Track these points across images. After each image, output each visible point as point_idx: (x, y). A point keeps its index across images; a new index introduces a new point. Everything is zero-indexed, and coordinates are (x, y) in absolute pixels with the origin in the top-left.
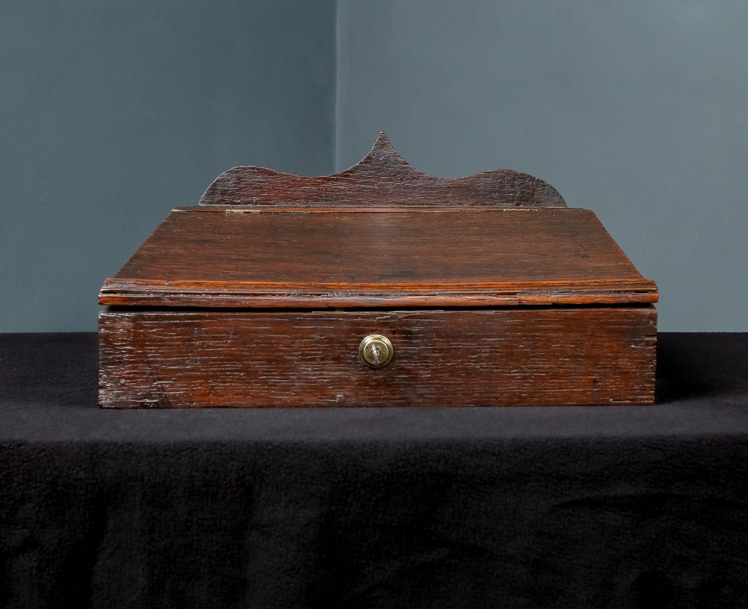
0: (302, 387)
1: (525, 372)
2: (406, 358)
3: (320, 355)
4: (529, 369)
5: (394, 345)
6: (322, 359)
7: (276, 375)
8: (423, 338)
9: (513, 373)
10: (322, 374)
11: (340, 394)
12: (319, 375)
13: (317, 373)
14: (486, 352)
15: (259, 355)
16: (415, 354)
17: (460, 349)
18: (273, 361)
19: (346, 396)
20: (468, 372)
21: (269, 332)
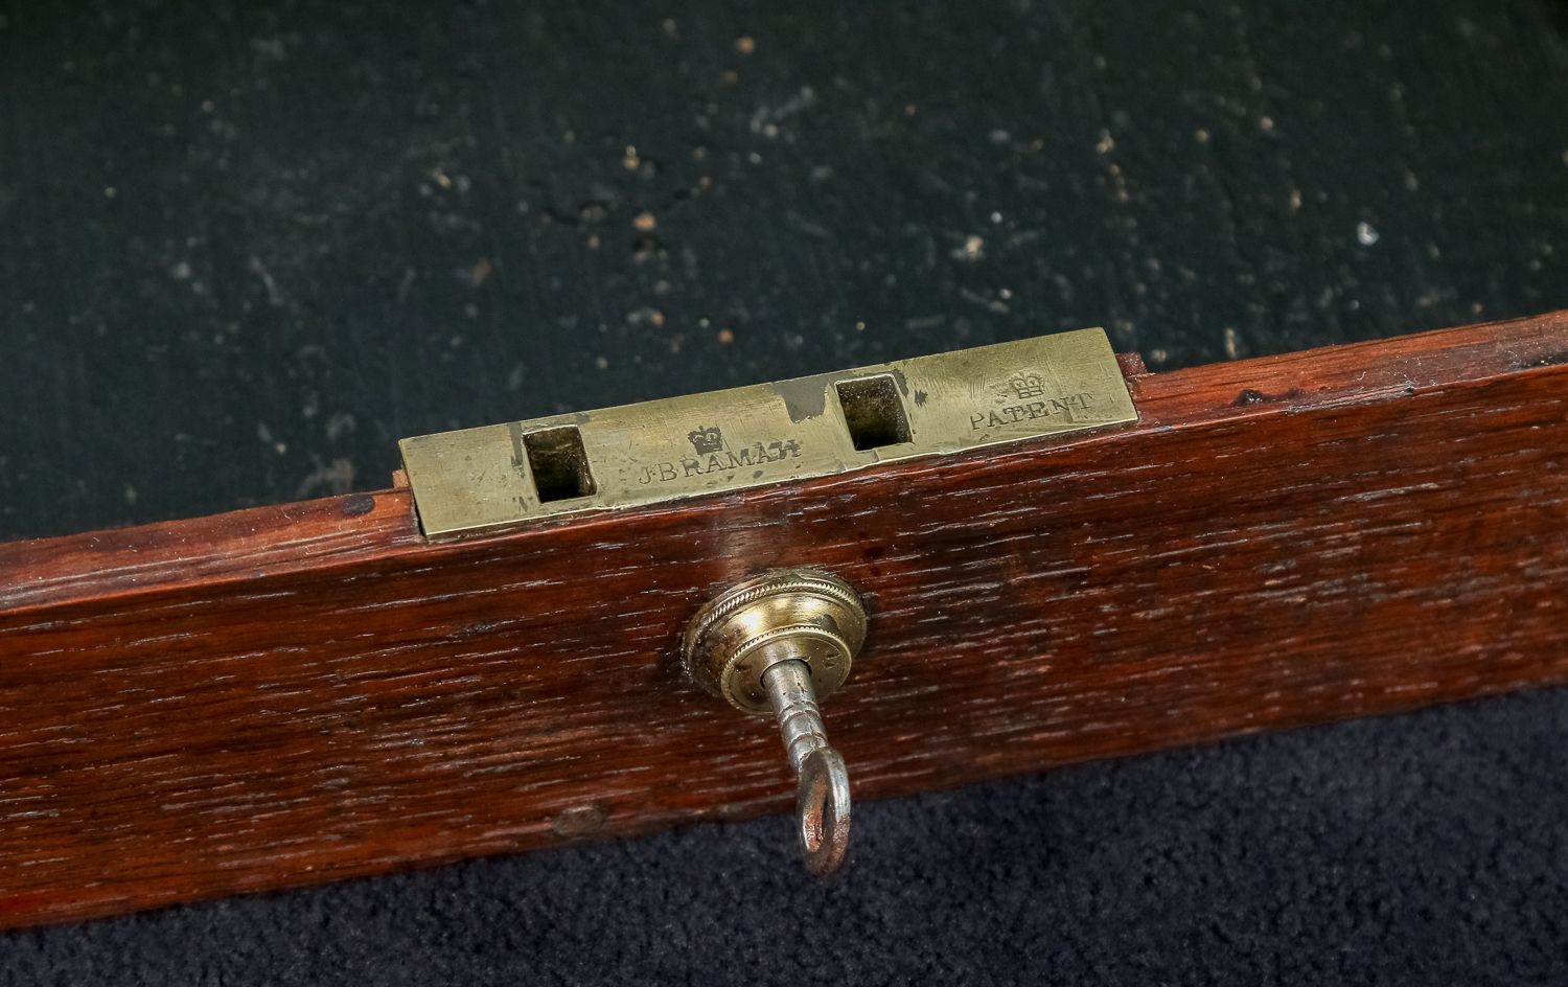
0: (380, 810)
1: (1533, 579)
2: (931, 629)
3: (476, 687)
4: (1553, 565)
5: (866, 595)
6: (481, 701)
7: (242, 790)
8: (1022, 547)
9: (1474, 589)
10: (489, 752)
11: (579, 803)
12: (472, 755)
13: (458, 750)
14: (1345, 543)
15: (140, 738)
16: (976, 609)
17: (1215, 552)
18: (222, 745)
19: (607, 807)
20: (1244, 628)
21: (201, 648)
